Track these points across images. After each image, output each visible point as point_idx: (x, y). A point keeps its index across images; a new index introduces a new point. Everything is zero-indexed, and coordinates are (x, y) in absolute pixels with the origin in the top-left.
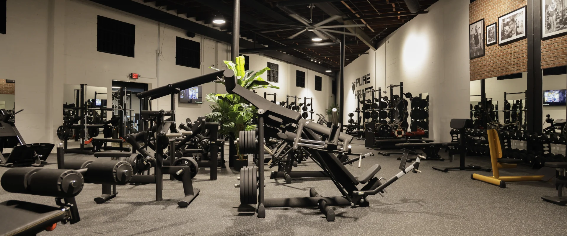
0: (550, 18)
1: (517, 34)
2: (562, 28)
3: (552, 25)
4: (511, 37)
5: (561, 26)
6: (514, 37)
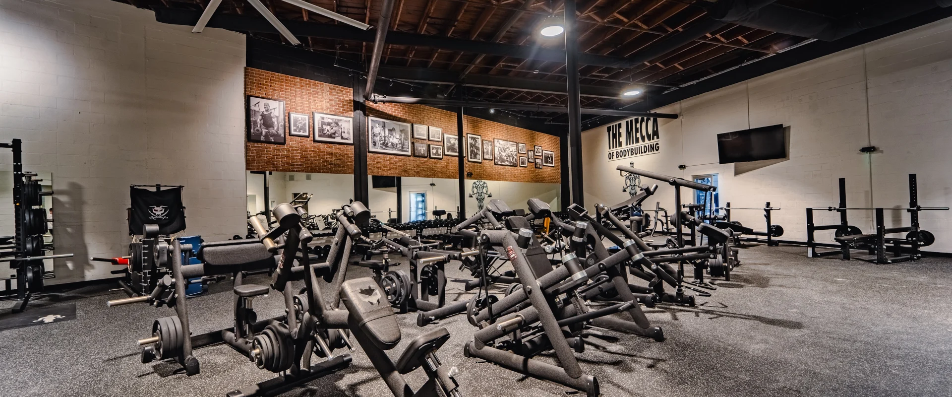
0: (375, 138)
1: (342, 138)
2: (384, 149)
3: (377, 143)
4: (334, 138)
5: (384, 147)
6: (338, 140)
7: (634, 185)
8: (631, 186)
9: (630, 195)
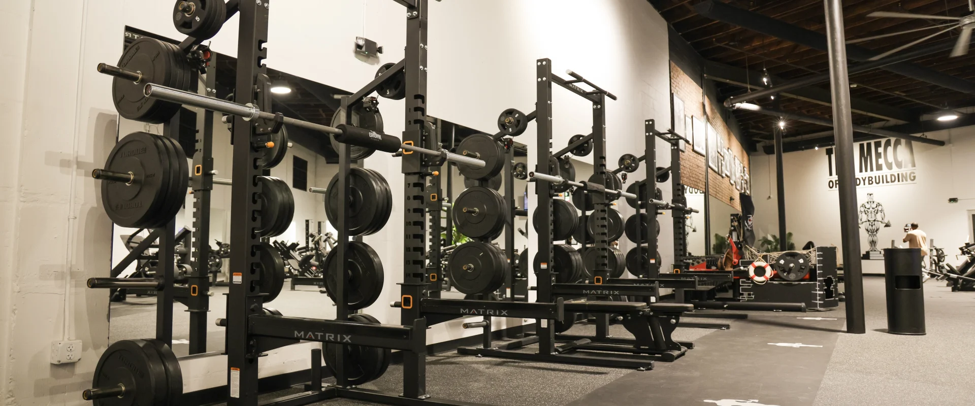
7: (875, 221)
8: (869, 221)
9: (866, 232)
